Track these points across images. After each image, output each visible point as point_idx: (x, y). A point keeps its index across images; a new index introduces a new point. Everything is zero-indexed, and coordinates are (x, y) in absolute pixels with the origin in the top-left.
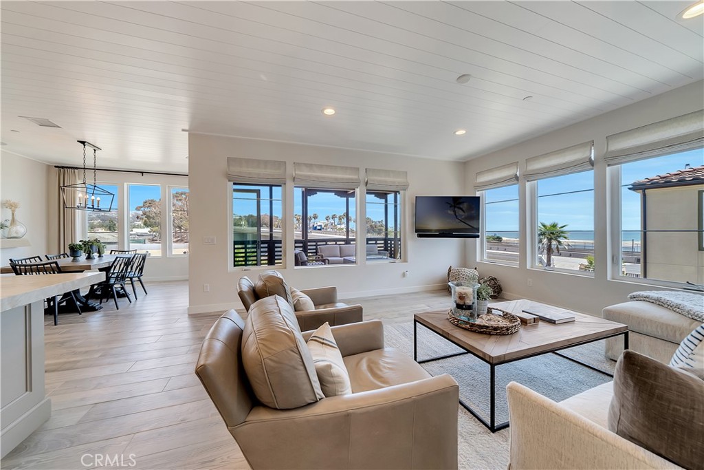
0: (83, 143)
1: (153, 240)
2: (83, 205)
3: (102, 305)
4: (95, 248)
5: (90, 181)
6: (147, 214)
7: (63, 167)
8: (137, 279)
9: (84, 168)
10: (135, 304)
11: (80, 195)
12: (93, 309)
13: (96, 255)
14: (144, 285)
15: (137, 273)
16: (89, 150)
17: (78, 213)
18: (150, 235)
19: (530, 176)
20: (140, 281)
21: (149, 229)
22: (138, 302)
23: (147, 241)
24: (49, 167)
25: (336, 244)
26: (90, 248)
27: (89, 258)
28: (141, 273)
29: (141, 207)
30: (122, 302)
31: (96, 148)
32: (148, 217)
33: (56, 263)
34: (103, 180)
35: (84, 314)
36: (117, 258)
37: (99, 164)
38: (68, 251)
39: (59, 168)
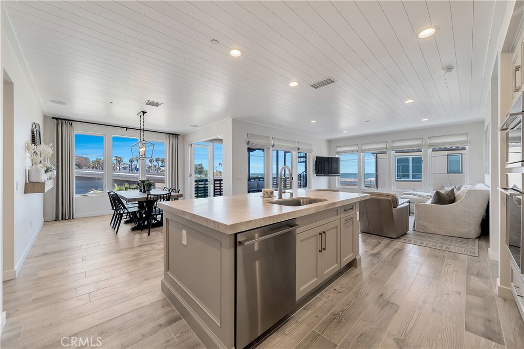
19: (363, 151)
25: (255, 181)
39: (57, 119)
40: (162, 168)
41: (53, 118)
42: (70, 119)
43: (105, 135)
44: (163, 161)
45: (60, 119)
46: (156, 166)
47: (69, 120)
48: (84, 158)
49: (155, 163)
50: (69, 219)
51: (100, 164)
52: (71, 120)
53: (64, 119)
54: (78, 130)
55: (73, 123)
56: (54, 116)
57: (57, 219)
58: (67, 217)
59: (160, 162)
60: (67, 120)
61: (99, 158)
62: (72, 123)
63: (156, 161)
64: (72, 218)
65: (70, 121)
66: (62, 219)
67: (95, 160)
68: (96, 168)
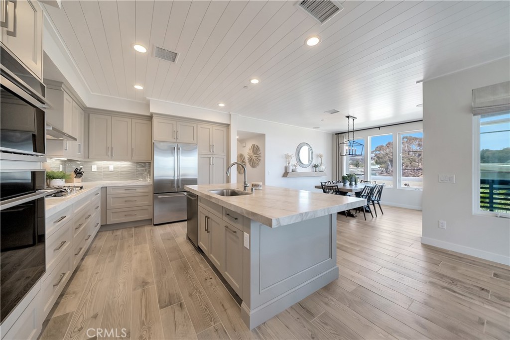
0: (348, 117)
1: (381, 174)
2: (348, 153)
3: (357, 214)
4: (353, 179)
5: (351, 139)
6: (378, 155)
7: (338, 134)
8: (377, 202)
9: (349, 132)
10: (376, 220)
11: (346, 148)
12: (352, 216)
13: (354, 183)
14: (381, 207)
15: (377, 198)
16: (351, 119)
17: (345, 157)
18: (379, 170)
20: (379, 204)
21: (379, 166)
22: (377, 219)
23: (377, 174)
24: (333, 134)
26: (351, 178)
27: (351, 184)
28: (380, 198)
29: (374, 151)
30: (368, 215)
31: (354, 118)
32: (378, 158)
33: (337, 186)
34: (358, 137)
35: (348, 217)
36: (366, 186)
37: (356, 128)
38: (341, 180)
41: (336, 134)
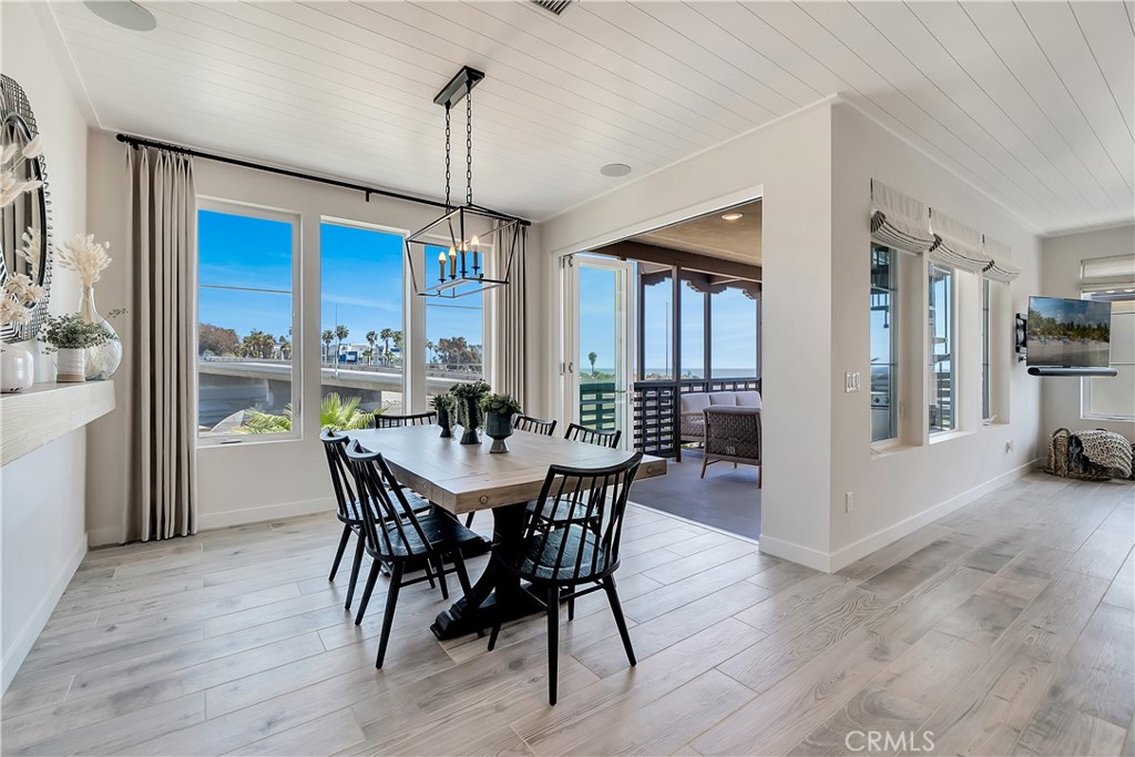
39: (135, 143)
40: (397, 355)
41: (121, 138)
42: (179, 144)
43: (298, 216)
44: (397, 338)
45: (147, 143)
46: (381, 351)
47: (176, 149)
48: (226, 331)
49: (380, 342)
50: (178, 535)
51: (259, 345)
52: (183, 151)
53: (160, 146)
54: (211, 192)
55: (192, 160)
56: (125, 133)
57: (134, 538)
58: (170, 531)
59: (391, 340)
60: (170, 148)
61: (258, 331)
62: (186, 163)
63: (383, 337)
64: (185, 533)
65: (182, 154)
66: (153, 538)
67: (249, 335)
68: (251, 355)
